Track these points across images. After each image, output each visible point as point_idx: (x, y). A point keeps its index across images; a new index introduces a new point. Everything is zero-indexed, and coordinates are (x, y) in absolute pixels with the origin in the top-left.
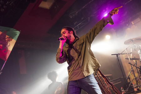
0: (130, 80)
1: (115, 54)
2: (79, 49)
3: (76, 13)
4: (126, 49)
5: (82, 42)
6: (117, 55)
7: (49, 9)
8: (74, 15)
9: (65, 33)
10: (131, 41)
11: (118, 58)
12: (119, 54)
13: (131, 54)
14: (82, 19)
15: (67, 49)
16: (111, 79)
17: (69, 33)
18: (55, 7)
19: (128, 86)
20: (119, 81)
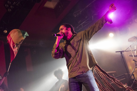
0: (134, 77)
1: (119, 52)
2: (76, 46)
3: (80, 12)
4: (130, 46)
5: (80, 38)
6: (121, 52)
7: (53, 8)
8: (78, 14)
9: (63, 29)
10: (135, 39)
11: (122, 55)
12: (123, 51)
13: (135, 51)
14: (86, 18)
15: (65, 45)
16: (115, 76)
17: (67, 29)
18: (60, 7)
19: (132, 82)
20: (123, 78)
